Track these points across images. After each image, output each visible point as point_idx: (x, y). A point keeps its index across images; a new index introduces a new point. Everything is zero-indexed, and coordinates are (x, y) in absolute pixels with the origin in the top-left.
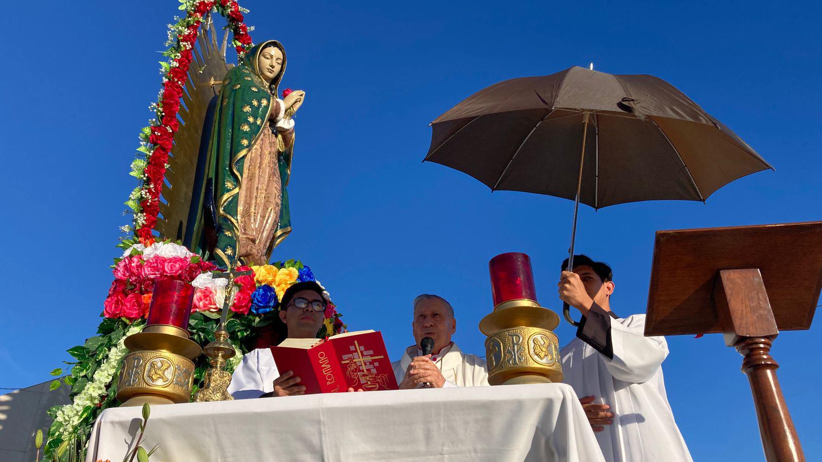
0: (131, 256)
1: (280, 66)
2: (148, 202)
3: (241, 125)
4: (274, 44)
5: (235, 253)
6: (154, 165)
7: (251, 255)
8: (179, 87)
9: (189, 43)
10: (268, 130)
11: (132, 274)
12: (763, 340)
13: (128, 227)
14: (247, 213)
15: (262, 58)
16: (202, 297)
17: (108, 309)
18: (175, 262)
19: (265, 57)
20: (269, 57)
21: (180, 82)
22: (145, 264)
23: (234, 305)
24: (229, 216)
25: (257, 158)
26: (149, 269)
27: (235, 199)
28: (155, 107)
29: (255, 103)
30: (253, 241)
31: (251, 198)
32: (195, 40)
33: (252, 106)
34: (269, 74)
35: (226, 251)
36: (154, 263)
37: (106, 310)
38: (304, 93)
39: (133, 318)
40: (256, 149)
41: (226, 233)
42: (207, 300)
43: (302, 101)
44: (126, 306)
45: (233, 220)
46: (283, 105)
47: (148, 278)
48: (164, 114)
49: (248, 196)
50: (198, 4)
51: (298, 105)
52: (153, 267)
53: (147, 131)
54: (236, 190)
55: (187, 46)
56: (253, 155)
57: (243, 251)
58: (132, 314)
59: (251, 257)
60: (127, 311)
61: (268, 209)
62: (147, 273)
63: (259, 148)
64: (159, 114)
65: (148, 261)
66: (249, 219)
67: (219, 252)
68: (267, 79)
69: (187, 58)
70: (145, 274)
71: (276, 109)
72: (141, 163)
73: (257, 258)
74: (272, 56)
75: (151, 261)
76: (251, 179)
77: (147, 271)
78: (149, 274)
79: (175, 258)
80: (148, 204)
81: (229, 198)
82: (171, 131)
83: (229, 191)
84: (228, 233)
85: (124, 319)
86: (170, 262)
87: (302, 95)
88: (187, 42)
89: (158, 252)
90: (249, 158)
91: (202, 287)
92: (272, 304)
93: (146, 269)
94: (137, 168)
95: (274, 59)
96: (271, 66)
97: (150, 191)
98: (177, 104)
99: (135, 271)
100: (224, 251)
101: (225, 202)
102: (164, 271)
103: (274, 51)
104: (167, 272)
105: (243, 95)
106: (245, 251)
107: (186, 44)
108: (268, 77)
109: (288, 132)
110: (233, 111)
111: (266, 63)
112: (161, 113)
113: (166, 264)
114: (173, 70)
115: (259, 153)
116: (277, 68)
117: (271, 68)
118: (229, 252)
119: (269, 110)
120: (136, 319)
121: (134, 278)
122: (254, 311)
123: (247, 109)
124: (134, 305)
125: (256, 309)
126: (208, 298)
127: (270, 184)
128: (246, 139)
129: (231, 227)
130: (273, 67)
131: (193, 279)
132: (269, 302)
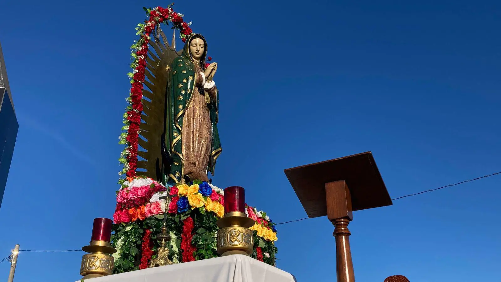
0: (123, 189)
1: (203, 49)
2: (129, 156)
3: (178, 97)
4: (197, 36)
5: (181, 174)
6: (132, 134)
7: (192, 172)
8: (140, 84)
9: (142, 55)
10: (198, 93)
11: (124, 199)
12: (342, 220)
13: (121, 173)
14: (188, 148)
15: (191, 47)
16: (155, 207)
17: (115, 219)
18: (143, 189)
19: (193, 46)
20: (194, 45)
21: (140, 81)
22: (129, 192)
23: (170, 210)
24: (177, 153)
25: (191, 113)
26: (132, 195)
27: (180, 142)
28: (129, 100)
29: (185, 81)
30: (194, 164)
31: (189, 138)
32: (146, 52)
33: (183, 83)
34: (197, 56)
35: (175, 174)
36: (133, 191)
37: (115, 220)
38: (216, 63)
39: (127, 222)
40: (190, 107)
41: (175, 164)
42: (157, 208)
43: (216, 70)
44: (123, 217)
45: (179, 154)
46: (204, 76)
47: (131, 200)
48: (133, 103)
49: (188, 138)
50: (145, 29)
51: (214, 72)
52: (133, 193)
53: (126, 115)
54: (180, 137)
55: (142, 58)
56: (189, 112)
57: (187, 171)
58: (126, 220)
59: (193, 173)
60: (123, 219)
61: (201, 142)
62: (131, 197)
63: (192, 107)
64: (131, 103)
65: (130, 190)
66: (190, 151)
67: (172, 176)
68: (197, 58)
69: (143, 65)
70: (130, 198)
71: (199, 80)
72: (125, 135)
73: (196, 173)
74: (196, 44)
75: (132, 190)
76: (189, 127)
77: (130, 196)
78: (132, 198)
79: (142, 187)
80: (130, 157)
81: (176, 142)
82: (138, 112)
83: (175, 138)
84: (176, 164)
85: (123, 223)
86: (140, 189)
87: (215, 66)
88: (141, 55)
89: (134, 185)
90: (187, 114)
91: (154, 202)
92: (187, 207)
93: (130, 195)
94: (123, 138)
95: (198, 46)
96: (197, 50)
97: (130, 150)
98: (140, 95)
99: (126, 197)
100: (174, 175)
101: (174, 145)
102: (138, 195)
103: (198, 41)
104: (139, 195)
105: (178, 78)
106: (188, 172)
107: (141, 56)
108: (197, 57)
109: (211, 90)
110: (174, 89)
111: (194, 49)
112: (132, 102)
113: (139, 191)
114: (136, 75)
115: (192, 110)
116: (202, 50)
117: (197, 52)
118: (177, 175)
119: (195, 81)
120: (128, 222)
121: (125, 200)
122: (180, 211)
123: (181, 86)
124: (126, 216)
125: (180, 210)
126: (158, 207)
127: (202, 126)
128: (181, 105)
129: (179, 160)
130: (198, 51)
131: (151, 197)
132: (186, 206)
